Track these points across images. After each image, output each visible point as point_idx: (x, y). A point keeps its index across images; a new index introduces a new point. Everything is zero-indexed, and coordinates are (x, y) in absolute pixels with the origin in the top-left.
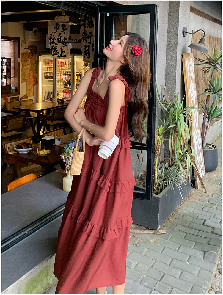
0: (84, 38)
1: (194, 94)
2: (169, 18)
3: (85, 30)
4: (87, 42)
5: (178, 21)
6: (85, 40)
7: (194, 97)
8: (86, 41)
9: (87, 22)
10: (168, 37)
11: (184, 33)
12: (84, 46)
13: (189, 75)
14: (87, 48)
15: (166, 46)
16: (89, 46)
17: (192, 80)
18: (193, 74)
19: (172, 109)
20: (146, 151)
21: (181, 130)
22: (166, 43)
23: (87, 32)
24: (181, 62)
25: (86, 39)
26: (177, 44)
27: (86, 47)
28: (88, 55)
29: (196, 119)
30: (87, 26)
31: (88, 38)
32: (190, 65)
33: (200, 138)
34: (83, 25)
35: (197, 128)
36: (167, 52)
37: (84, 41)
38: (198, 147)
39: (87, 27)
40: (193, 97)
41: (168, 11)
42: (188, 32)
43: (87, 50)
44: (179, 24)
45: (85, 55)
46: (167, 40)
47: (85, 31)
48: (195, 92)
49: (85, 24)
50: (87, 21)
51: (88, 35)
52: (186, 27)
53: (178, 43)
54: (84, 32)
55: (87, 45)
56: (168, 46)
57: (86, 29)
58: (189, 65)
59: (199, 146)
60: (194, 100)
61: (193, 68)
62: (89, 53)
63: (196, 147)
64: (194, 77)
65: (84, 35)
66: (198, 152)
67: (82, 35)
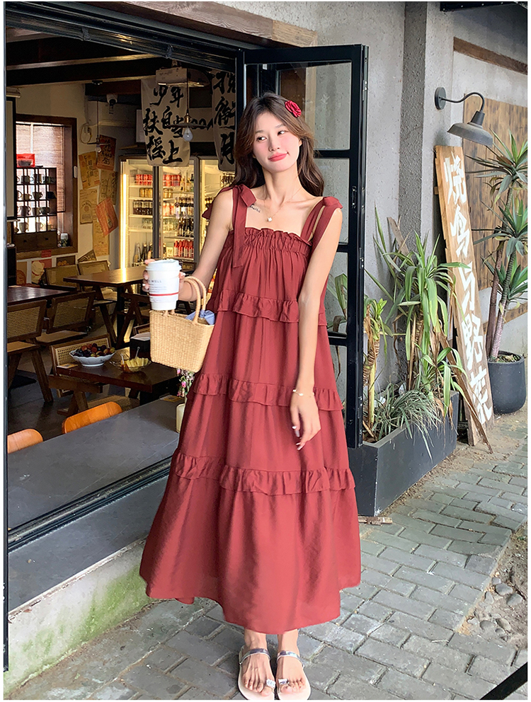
0: (220, 116)
1: (465, 239)
2: (404, 67)
3: (222, 97)
4: (228, 125)
5: (424, 75)
6: (223, 121)
7: (464, 245)
8: (226, 123)
9: (227, 80)
10: (403, 110)
11: (439, 101)
12: (222, 136)
13: (452, 196)
14: (228, 141)
15: (399, 130)
16: (232, 134)
17: (459, 208)
18: (463, 193)
19: (411, 269)
20: (346, 348)
21: (429, 313)
22: (399, 124)
23: (227, 101)
24: (432, 166)
25: (224, 119)
26: (422, 127)
27: (224, 137)
28: (229, 156)
29: (468, 292)
30: (227, 87)
31: (231, 115)
32: (454, 174)
33: (479, 335)
34: (218, 85)
35: (472, 312)
36: (401, 145)
37: (220, 124)
38: (474, 355)
39: (229, 92)
40: (461, 243)
41: (403, 53)
42: (447, 98)
43: (228, 144)
44: (426, 81)
45: (223, 155)
46: (402, 117)
47: (223, 99)
48: (467, 234)
49: (223, 85)
50: (228, 76)
51: (229, 108)
52: (442, 86)
53: (424, 124)
54: (221, 103)
55: (228, 132)
56: (403, 130)
57: (226, 95)
58: (452, 173)
59: (478, 353)
60: (463, 251)
61: (462, 179)
62: (231, 151)
63: (469, 353)
64: (464, 199)
65: (220, 110)
66: (475, 366)
67: (216, 109)
